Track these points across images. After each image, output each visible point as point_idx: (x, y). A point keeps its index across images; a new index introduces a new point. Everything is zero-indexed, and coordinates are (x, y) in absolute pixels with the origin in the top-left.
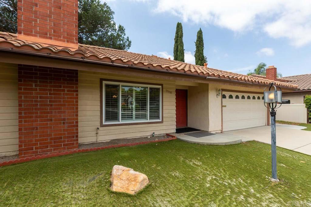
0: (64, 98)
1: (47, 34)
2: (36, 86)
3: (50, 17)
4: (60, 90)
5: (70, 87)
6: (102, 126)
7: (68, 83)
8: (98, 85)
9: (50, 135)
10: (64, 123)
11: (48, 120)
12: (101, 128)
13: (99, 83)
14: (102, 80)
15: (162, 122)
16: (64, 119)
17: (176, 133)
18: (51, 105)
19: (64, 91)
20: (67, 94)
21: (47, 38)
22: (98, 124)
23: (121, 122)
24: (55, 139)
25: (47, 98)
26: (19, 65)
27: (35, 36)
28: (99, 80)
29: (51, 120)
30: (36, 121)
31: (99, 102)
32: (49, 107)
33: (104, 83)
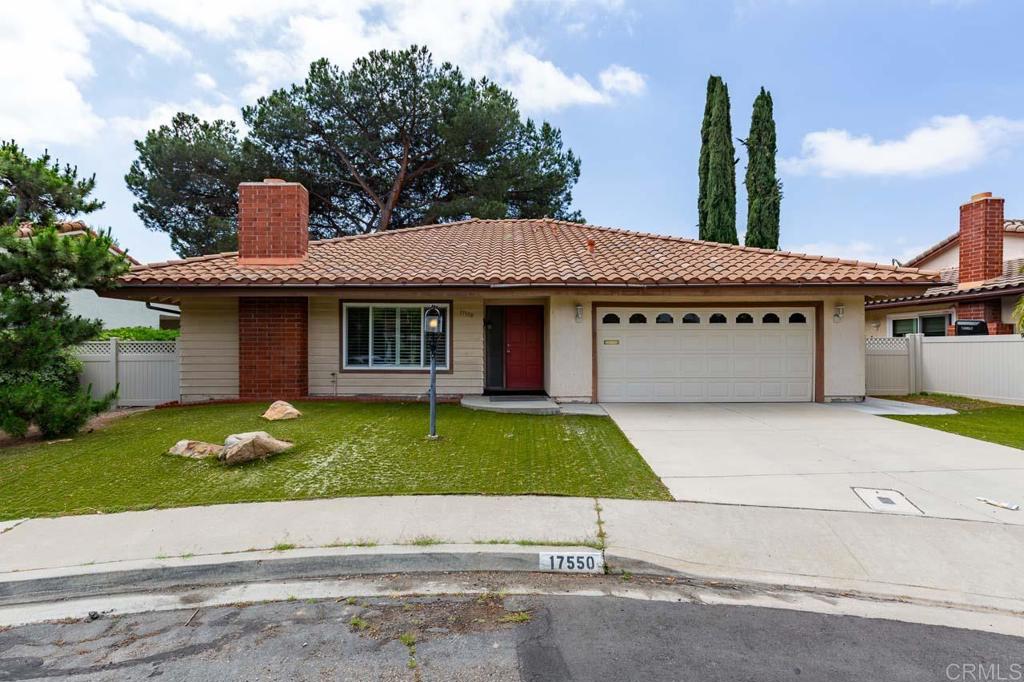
0: (284, 330)
1: (265, 252)
2: (255, 316)
3: (269, 229)
4: (280, 321)
5: (290, 316)
6: (342, 371)
7: (288, 311)
8: (337, 310)
9: (268, 377)
10: (283, 363)
11: (266, 358)
12: (340, 375)
13: (337, 305)
14: (342, 301)
15: (451, 371)
16: (284, 358)
17: (483, 395)
18: (270, 340)
19: (283, 321)
20: (288, 325)
21: (266, 257)
22: (336, 367)
23: (371, 367)
24: (274, 381)
25: (265, 330)
26: (241, 298)
27: (254, 257)
28: (337, 302)
29: (269, 358)
30: (255, 358)
31: (338, 334)
32: (267, 342)
33: (346, 305)
